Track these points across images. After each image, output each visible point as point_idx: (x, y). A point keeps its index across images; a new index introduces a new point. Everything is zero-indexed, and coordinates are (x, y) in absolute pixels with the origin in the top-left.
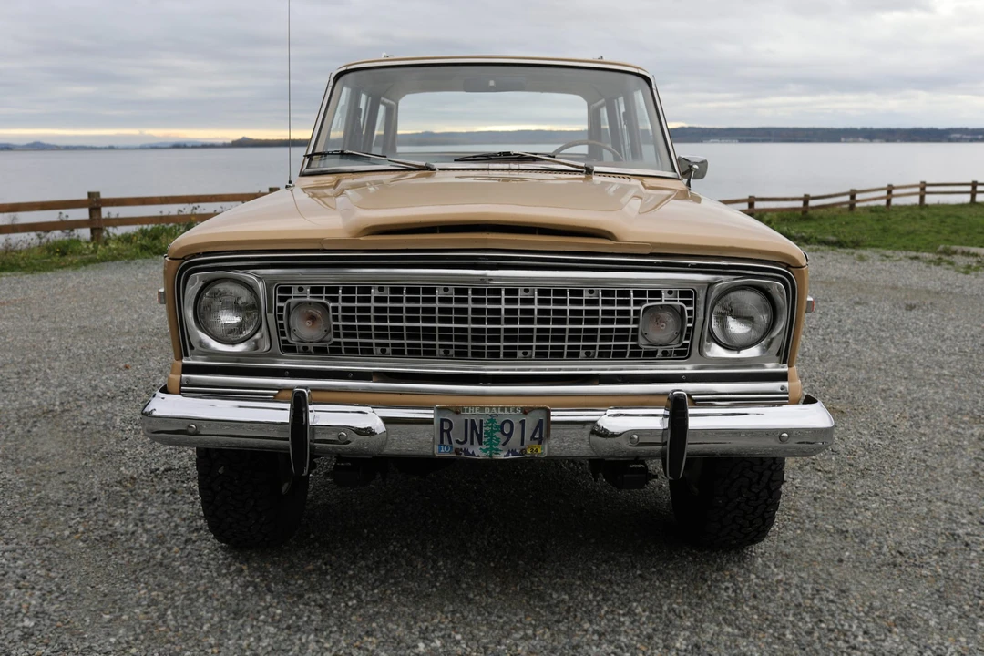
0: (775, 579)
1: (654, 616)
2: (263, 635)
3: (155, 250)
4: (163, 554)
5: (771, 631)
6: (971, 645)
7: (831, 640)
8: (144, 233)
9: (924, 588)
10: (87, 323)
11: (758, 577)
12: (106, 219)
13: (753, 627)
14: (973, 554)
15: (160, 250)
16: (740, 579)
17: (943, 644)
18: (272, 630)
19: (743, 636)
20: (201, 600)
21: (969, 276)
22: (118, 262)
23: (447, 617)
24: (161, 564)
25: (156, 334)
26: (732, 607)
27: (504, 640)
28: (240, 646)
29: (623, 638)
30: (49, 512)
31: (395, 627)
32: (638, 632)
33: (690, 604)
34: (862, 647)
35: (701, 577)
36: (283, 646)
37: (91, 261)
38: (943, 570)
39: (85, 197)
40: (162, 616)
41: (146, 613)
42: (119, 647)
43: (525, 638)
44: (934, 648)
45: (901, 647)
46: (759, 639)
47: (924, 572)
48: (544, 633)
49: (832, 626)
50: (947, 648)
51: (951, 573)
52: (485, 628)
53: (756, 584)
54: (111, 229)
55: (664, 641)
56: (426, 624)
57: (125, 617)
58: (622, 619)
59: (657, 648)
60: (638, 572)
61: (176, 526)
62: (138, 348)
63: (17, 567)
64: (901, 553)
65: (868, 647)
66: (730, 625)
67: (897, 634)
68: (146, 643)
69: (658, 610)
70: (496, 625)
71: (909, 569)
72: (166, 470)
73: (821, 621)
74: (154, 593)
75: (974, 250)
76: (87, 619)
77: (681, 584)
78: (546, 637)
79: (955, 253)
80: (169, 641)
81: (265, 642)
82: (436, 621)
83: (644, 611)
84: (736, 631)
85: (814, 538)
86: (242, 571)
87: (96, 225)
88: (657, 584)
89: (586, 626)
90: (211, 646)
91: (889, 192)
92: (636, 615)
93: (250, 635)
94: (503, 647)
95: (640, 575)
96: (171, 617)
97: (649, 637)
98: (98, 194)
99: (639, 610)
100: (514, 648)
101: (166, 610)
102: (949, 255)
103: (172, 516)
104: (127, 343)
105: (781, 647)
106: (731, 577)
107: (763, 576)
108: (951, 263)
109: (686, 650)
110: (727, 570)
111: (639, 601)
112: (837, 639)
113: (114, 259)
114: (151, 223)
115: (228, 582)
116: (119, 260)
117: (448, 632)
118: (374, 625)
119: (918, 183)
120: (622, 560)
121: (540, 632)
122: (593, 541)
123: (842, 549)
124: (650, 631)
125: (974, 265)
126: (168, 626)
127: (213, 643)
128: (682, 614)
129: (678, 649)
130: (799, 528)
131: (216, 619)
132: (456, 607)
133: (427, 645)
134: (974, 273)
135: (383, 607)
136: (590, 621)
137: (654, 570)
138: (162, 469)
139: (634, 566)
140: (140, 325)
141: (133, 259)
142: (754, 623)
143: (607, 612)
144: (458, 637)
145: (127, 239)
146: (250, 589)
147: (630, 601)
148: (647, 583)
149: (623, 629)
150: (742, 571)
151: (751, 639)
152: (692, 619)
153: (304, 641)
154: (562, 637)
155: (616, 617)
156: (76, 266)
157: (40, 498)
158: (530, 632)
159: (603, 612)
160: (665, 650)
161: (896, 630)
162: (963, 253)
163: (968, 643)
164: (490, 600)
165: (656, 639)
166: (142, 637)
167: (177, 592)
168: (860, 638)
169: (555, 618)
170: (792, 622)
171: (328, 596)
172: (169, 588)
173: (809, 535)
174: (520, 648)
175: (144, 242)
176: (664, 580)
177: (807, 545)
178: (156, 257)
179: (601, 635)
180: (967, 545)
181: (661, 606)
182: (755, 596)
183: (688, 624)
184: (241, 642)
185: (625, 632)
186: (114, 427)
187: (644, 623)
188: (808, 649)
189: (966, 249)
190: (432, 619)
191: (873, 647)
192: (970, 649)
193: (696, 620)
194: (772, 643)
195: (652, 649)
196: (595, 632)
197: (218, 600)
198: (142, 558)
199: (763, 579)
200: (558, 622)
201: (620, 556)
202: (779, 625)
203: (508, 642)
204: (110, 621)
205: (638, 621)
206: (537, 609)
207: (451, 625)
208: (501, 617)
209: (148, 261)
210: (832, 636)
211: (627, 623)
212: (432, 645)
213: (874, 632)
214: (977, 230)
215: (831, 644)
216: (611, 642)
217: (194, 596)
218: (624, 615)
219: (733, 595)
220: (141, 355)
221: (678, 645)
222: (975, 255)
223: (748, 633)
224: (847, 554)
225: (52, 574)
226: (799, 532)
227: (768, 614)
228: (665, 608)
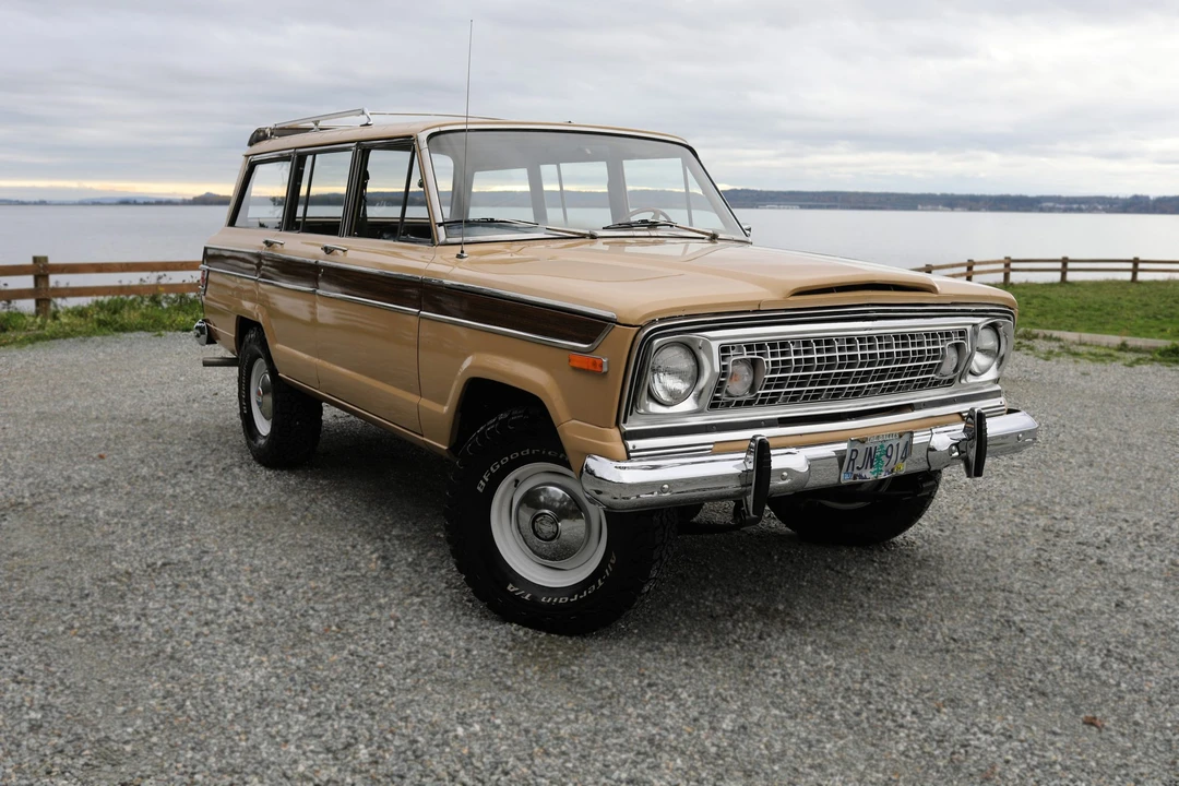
0: (825, 665)
1: (699, 700)
2: (291, 723)
3: (117, 326)
4: (173, 648)
5: (819, 713)
6: (1017, 723)
7: (879, 720)
8: (100, 306)
9: (975, 671)
10: (46, 409)
11: (807, 663)
12: (54, 289)
13: (801, 709)
14: (1028, 639)
15: (121, 325)
16: (789, 665)
17: (990, 722)
18: (302, 718)
19: (791, 718)
20: (222, 691)
21: (1049, 362)
22: (71, 340)
23: (485, 704)
24: (172, 658)
25: (130, 421)
26: (779, 692)
27: (545, 724)
28: (269, 733)
29: (668, 720)
30: (38, 608)
31: (431, 713)
32: (683, 715)
33: (737, 690)
34: (909, 725)
35: (749, 665)
36: (316, 732)
37: (39, 338)
38: (996, 655)
39: (30, 262)
40: (181, 707)
41: (163, 704)
42: (138, 737)
43: (568, 721)
44: (981, 725)
45: (949, 725)
46: (807, 720)
47: (976, 657)
48: (587, 717)
49: (880, 707)
50: (993, 725)
51: (1003, 657)
52: (525, 714)
53: (806, 670)
54: (59, 301)
55: (710, 723)
56: (463, 710)
57: (140, 708)
58: (667, 704)
59: (703, 729)
60: (684, 660)
61: (184, 620)
62: (112, 436)
63: (12, 662)
64: (954, 640)
65: (915, 726)
66: (778, 708)
67: (945, 713)
68: (167, 733)
69: (704, 694)
70: (536, 710)
71: (962, 655)
72: (164, 565)
73: (870, 703)
74: (169, 686)
75: (1056, 334)
76: (99, 711)
77: (729, 671)
78: (588, 721)
79: (1036, 337)
80: (191, 730)
81: (296, 729)
82: (474, 707)
83: (690, 696)
84: (784, 714)
85: (867, 627)
86: (262, 662)
87: (43, 296)
88: (703, 671)
89: (630, 710)
90: (238, 734)
91: (970, 268)
92: (681, 699)
93: (278, 723)
94: (544, 731)
95: (686, 664)
96: (190, 707)
97: (696, 720)
98: (46, 259)
99: (684, 695)
100: (556, 731)
101: (184, 701)
102: (1030, 340)
103: (177, 611)
104: (98, 430)
105: (829, 727)
106: (780, 663)
107: (812, 662)
108: (1032, 349)
109: (732, 731)
110: (776, 657)
111: (684, 687)
112: (885, 719)
113: (66, 336)
114: (109, 293)
115: (248, 674)
116: (72, 337)
117: (487, 717)
118: (408, 712)
119: (1002, 258)
120: (666, 649)
121: (582, 716)
122: (636, 631)
123: (895, 636)
124: (696, 714)
125: (1057, 350)
126: (189, 716)
127: (240, 730)
128: (729, 699)
129: (724, 731)
130: (851, 617)
131: (240, 709)
132: (493, 694)
133: (465, 729)
134: (1056, 359)
135: (417, 695)
136: (634, 706)
137: (699, 658)
138: (159, 563)
139: (679, 655)
140: (110, 410)
141: (89, 336)
142: (802, 705)
143: (651, 698)
144: (498, 721)
145: (81, 313)
146: (273, 680)
147: (674, 687)
148: (693, 670)
149: (668, 712)
150: (791, 658)
151: (799, 720)
152: (739, 703)
153: (336, 727)
154: (605, 720)
155: (661, 701)
156: (21, 343)
157: (24, 594)
158: (572, 717)
159: (647, 697)
160: (711, 731)
161: (944, 710)
162: (1050, 338)
163: (1014, 721)
164: (529, 687)
165: (702, 721)
166: (162, 727)
167: (194, 684)
168: (908, 718)
169: (598, 703)
170: (840, 704)
171: (357, 686)
172: (184, 681)
173: (862, 624)
174: (562, 732)
175: (102, 317)
176: (710, 668)
177: (859, 633)
178: (116, 334)
179: (645, 718)
180: (1021, 631)
181: (707, 691)
182: (804, 681)
183: (735, 707)
184: (269, 729)
185: (671, 715)
186: (97, 521)
187: (689, 708)
188: (855, 728)
189: (1048, 332)
190: (470, 705)
191: (920, 725)
192: (1016, 726)
193: (743, 704)
194: (819, 724)
195: (698, 730)
196: (639, 716)
197: (239, 690)
198: (150, 653)
199: (812, 665)
200: (601, 707)
201: (665, 645)
202: (827, 707)
203: (550, 725)
204: (125, 712)
205: (684, 705)
206: (579, 696)
207: (489, 711)
208: (541, 703)
209: (108, 338)
210: (881, 716)
211: (672, 707)
212: (472, 729)
213: (923, 712)
214: (1066, 312)
215: (879, 723)
216: (655, 725)
217: (214, 687)
218: (669, 700)
219: (781, 680)
220: (116, 444)
221: (724, 726)
222: (1058, 340)
223: (796, 716)
224: (900, 641)
225: (53, 669)
226: (851, 621)
227: (816, 696)
228: (711, 693)
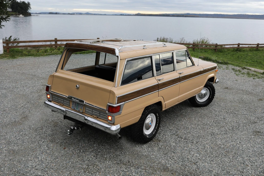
75: (250, 68)
79: (246, 69)
162: (248, 69)
189: (248, 67)
222: (250, 70)
